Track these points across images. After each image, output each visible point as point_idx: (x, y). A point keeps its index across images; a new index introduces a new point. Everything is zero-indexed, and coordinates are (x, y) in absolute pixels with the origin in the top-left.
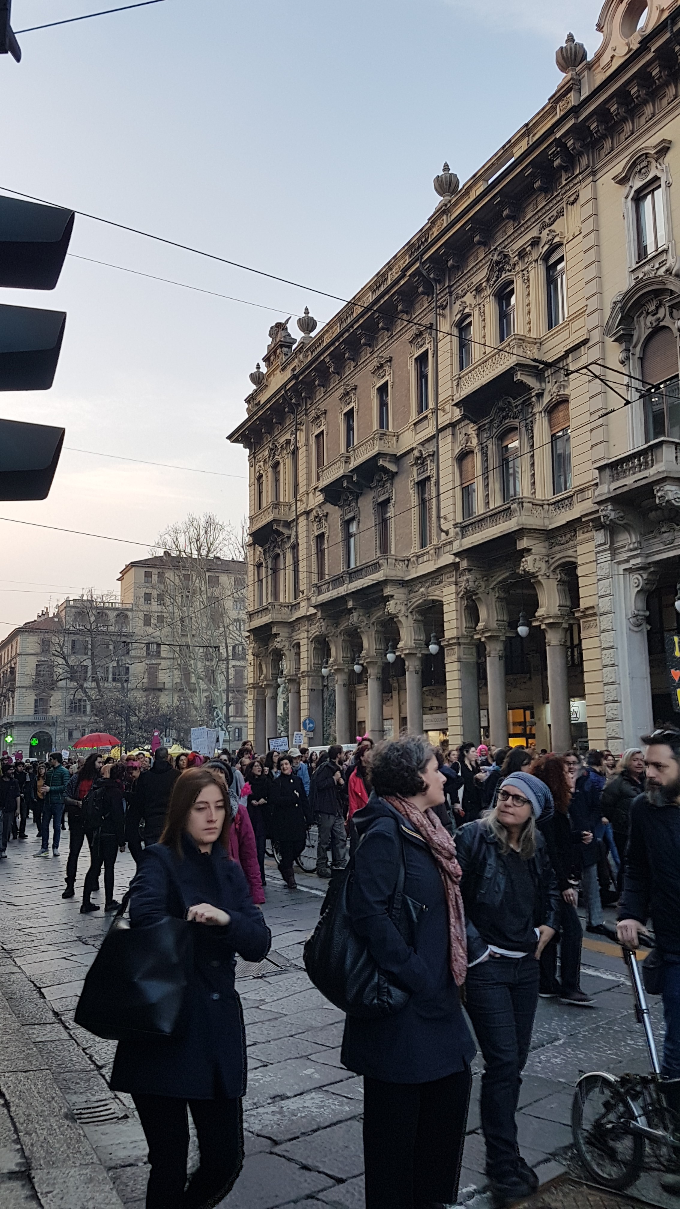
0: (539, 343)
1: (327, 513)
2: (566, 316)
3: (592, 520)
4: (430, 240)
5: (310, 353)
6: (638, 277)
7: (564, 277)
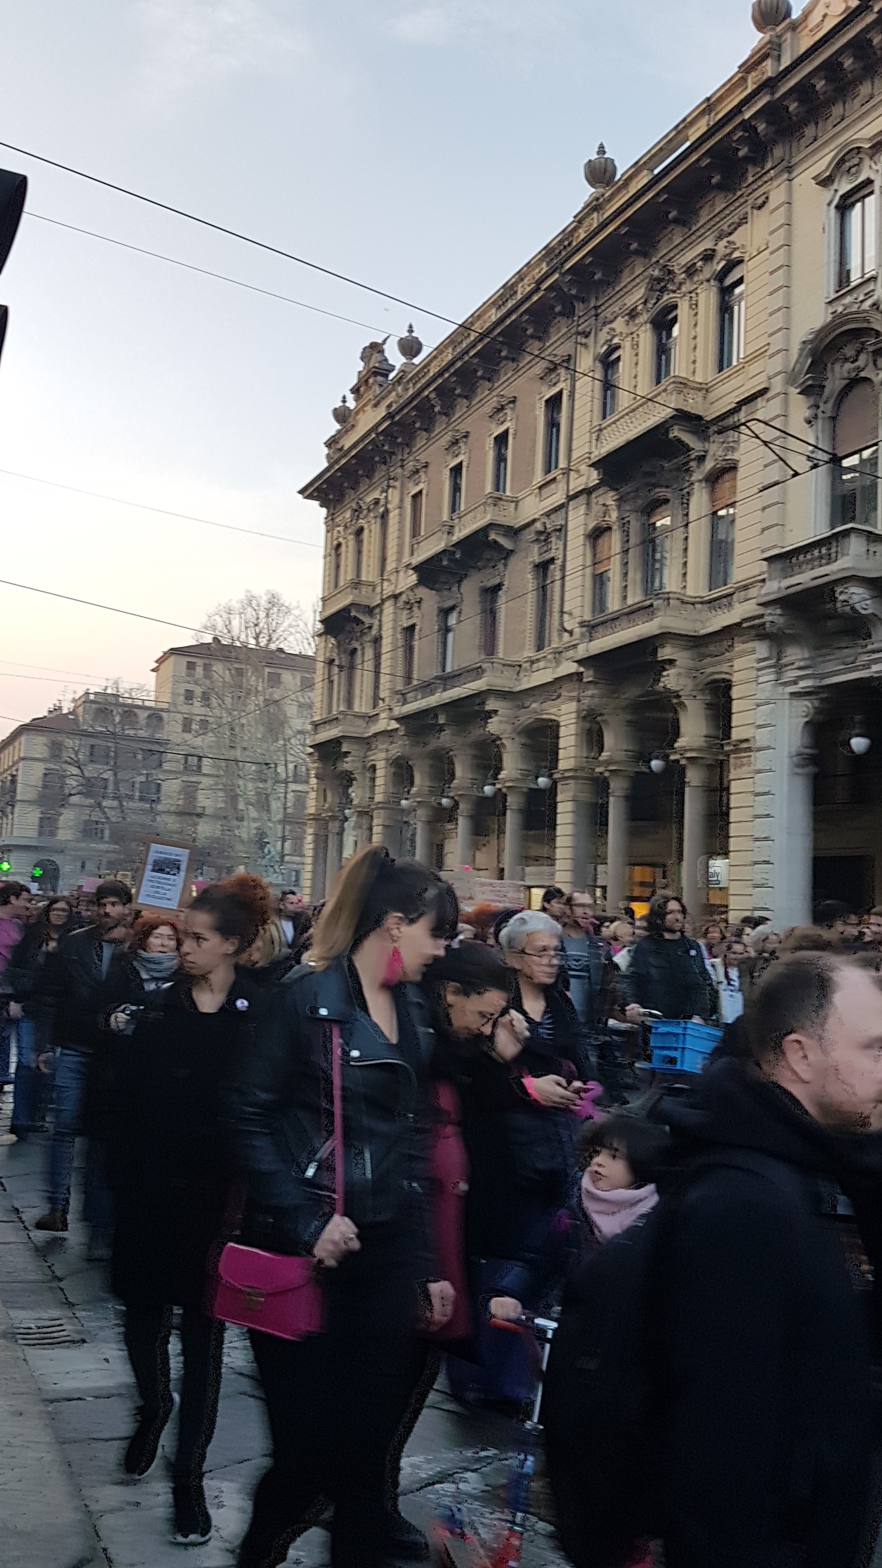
0: (705, 389)
1: (421, 599)
2: (742, 356)
3: (754, 627)
4: (574, 243)
5: (411, 385)
6: (836, 311)
7: (743, 303)
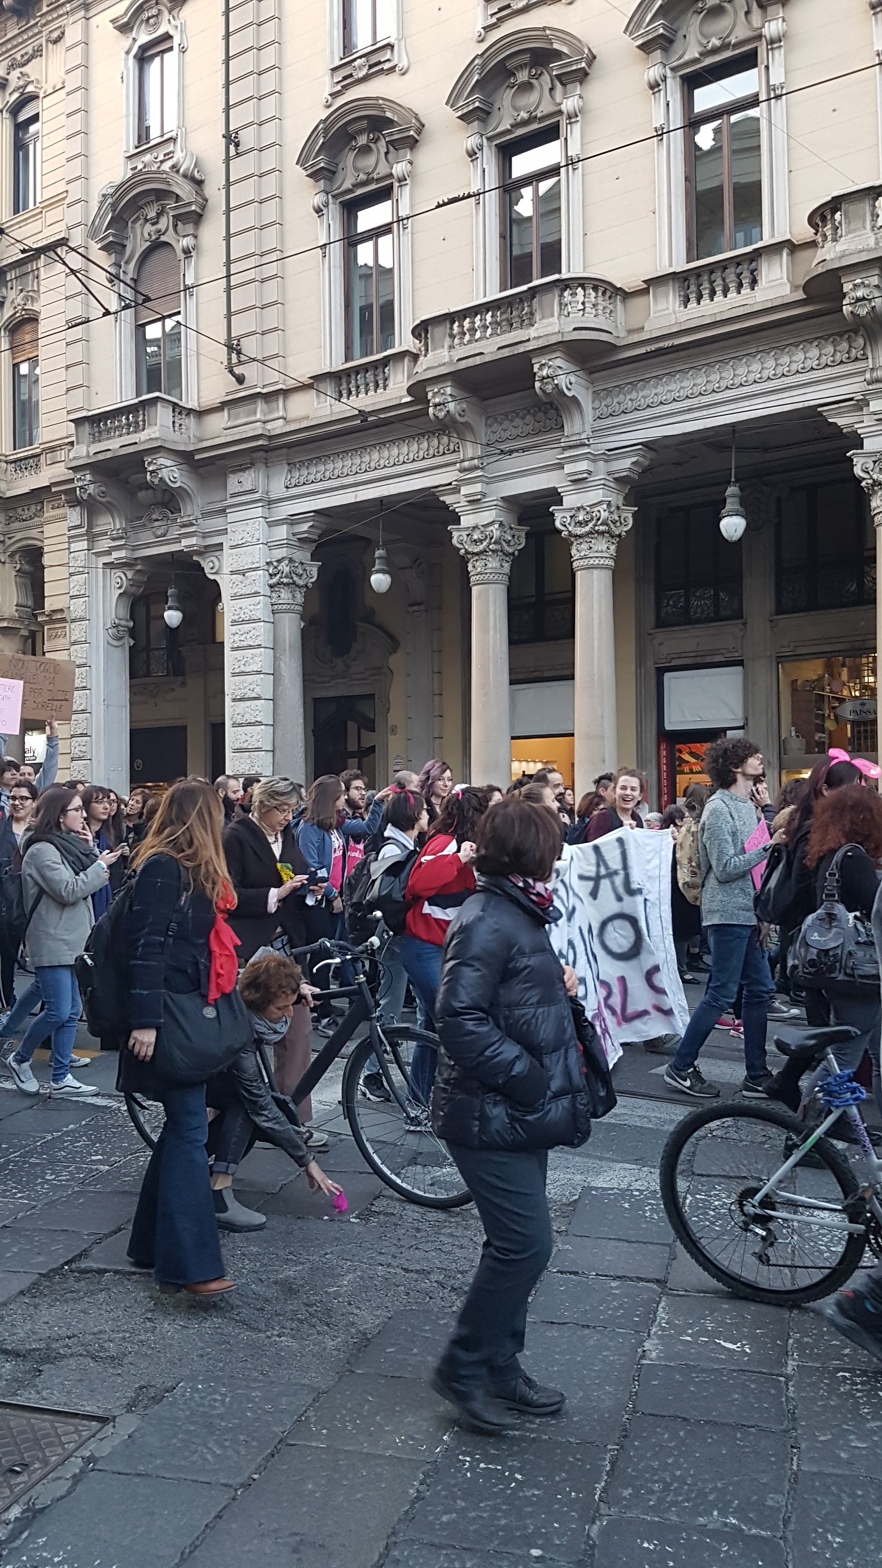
0: (1, 230)
2: (39, 200)
3: (65, 492)
6: (136, 168)
7: (38, 144)
